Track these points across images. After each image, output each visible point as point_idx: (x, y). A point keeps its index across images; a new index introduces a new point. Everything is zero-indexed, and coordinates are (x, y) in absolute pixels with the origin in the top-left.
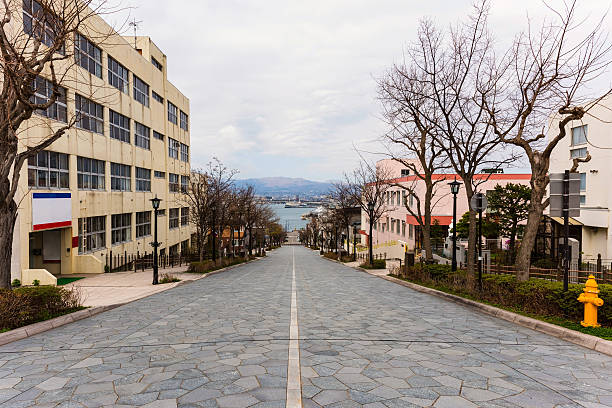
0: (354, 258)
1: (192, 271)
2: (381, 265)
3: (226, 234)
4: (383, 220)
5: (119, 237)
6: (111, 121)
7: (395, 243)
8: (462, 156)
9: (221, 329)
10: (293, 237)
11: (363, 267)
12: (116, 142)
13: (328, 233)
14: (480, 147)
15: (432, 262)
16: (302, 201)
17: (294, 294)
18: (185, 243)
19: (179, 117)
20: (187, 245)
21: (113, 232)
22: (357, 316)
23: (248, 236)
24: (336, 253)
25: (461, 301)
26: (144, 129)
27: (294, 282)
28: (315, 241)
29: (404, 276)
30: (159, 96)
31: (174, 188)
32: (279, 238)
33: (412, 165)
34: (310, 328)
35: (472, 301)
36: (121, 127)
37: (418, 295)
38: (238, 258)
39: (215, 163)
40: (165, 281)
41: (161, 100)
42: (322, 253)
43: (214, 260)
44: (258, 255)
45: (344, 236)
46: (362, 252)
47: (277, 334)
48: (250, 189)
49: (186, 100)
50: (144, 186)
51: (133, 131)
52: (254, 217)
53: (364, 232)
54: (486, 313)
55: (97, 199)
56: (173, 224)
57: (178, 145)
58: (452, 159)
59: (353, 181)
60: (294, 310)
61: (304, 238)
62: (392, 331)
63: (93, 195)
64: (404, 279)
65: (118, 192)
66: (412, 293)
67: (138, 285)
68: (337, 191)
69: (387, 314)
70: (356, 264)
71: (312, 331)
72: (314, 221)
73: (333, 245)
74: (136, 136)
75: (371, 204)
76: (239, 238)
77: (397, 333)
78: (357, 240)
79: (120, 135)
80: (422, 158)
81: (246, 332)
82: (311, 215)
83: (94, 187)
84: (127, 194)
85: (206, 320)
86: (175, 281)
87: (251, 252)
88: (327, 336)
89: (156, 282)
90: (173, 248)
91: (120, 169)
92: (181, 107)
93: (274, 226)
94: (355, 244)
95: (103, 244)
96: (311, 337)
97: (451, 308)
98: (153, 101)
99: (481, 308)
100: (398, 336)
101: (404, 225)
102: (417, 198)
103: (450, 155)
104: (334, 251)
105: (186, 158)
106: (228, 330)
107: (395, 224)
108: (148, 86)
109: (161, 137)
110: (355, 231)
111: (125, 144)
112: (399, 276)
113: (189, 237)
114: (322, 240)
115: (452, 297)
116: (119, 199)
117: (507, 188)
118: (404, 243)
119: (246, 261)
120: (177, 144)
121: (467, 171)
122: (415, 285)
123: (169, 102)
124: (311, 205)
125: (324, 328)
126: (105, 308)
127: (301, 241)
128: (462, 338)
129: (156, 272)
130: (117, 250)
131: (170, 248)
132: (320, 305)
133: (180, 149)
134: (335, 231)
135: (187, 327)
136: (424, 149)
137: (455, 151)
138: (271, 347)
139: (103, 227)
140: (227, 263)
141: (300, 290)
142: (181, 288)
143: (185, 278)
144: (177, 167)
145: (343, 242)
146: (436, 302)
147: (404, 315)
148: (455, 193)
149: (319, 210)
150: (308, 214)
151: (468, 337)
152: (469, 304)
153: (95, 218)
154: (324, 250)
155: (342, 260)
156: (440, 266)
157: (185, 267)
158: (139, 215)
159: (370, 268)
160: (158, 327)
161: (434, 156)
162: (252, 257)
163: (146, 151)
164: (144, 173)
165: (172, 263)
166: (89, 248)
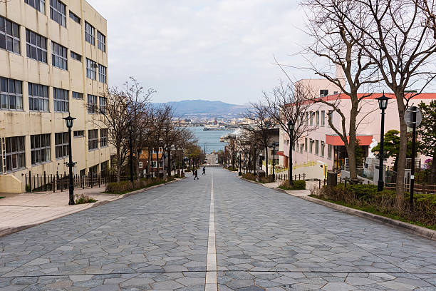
0: (272, 179)
1: (109, 191)
2: (301, 186)
3: (144, 155)
4: (301, 141)
5: (39, 157)
6: (28, 40)
7: (313, 163)
8: (394, 67)
9: (129, 257)
10: (211, 158)
11: (283, 188)
12: (33, 62)
13: (246, 154)
14: (413, 57)
15: (357, 182)
16: (220, 124)
17: (212, 217)
18: (104, 164)
19: (97, 37)
20: (107, 166)
21: (32, 152)
22: (281, 241)
23: (167, 158)
24: (255, 174)
25: (391, 222)
26: (61, 49)
27: (212, 204)
28: (233, 163)
29: (326, 197)
30: (76, 16)
31: (92, 109)
32: (197, 159)
33: (337, 80)
34: (229, 257)
35: (403, 223)
36: (38, 47)
37: (343, 216)
38: (157, 179)
39: (131, 83)
40: (81, 202)
41: (78, 20)
42: (240, 174)
43: (132, 180)
44: (177, 176)
45: (262, 158)
46: (280, 173)
47: (191, 264)
48: (168, 110)
49: (103, 21)
50: (63, 106)
51: (50, 51)
52: (172, 138)
53: (282, 154)
54: (421, 236)
55: (15, 119)
56: (93, 145)
57: (96, 66)
58: (382, 71)
59: (273, 99)
60: (212, 235)
61: (223, 159)
62: (323, 259)
63: (12, 115)
64: (326, 200)
65: (36, 113)
66: (336, 214)
67: (54, 206)
68: (255, 112)
69: (315, 239)
70: (276, 185)
71: (232, 260)
72: (232, 144)
73: (251, 166)
74: (53, 56)
75: (291, 123)
76: (158, 159)
77: (330, 262)
78: (275, 162)
79: (37, 54)
80: (347, 72)
81: (157, 261)
82: (229, 137)
83: (13, 107)
84: (45, 115)
85: (115, 245)
86: (90, 201)
87: (169, 174)
88: (249, 267)
89: (72, 203)
90: (93, 169)
91: (38, 89)
92: (98, 27)
93: (192, 148)
94: (274, 165)
95: (23, 164)
96: (231, 268)
97: (382, 231)
98: (70, 21)
99: (414, 230)
100: (331, 265)
101: (323, 146)
102: (342, 115)
103: (381, 66)
104: (253, 172)
105: (104, 79)
106: (137, 258)
107: (314, 145)
108: (65, 6)
109: (79, 57)
110: (274, 153)
111: (43, 65)
112: (321, 197)
113: (109, 158)
114: (240, 162)
115: (380, 219)
116: (37, 119)
117: (431, 106)
118: (323, 163)
119: (164, 182)
120: (94, 65)
121: (398, 84)
122: (338, 206)
123: (86, 22)
124: (229, 127)
125: (245, 256)
126: (14, 229)
127: (219, 162)
128: (404, 266)
129: (71, 193)
130: (37, 170)
131: (90, 169)
132: (240, 229)
133: (98, 69)
134: (253, 153)
135: (92, 253)
136: (349, 63)
137: (385, 62)
138: (184, 281)
139: (23, 148)
140: (145, 183)
141: (219, 211)
142: (95, 209)
143: (101, 198)
144: (96, 88)
145: (261, 163)
146: (364, 224)
147: (333, 240)
148: (383, 109)
149: (237, 132)
150: (226, 136)
151: (409, 266)
152: (400, 225)
153: (14, 138)
154: (242, 171)
155: (260, 181)
156: (365, 186)
157: (103, 188)
158: (58, 135)
159: (289, 189)
160: (62, 253)
161: (361, 70)
162: (171, 178)
163: (64, 72)
164: (61, 93)
165: (91, 184)
166: (8, 168)
